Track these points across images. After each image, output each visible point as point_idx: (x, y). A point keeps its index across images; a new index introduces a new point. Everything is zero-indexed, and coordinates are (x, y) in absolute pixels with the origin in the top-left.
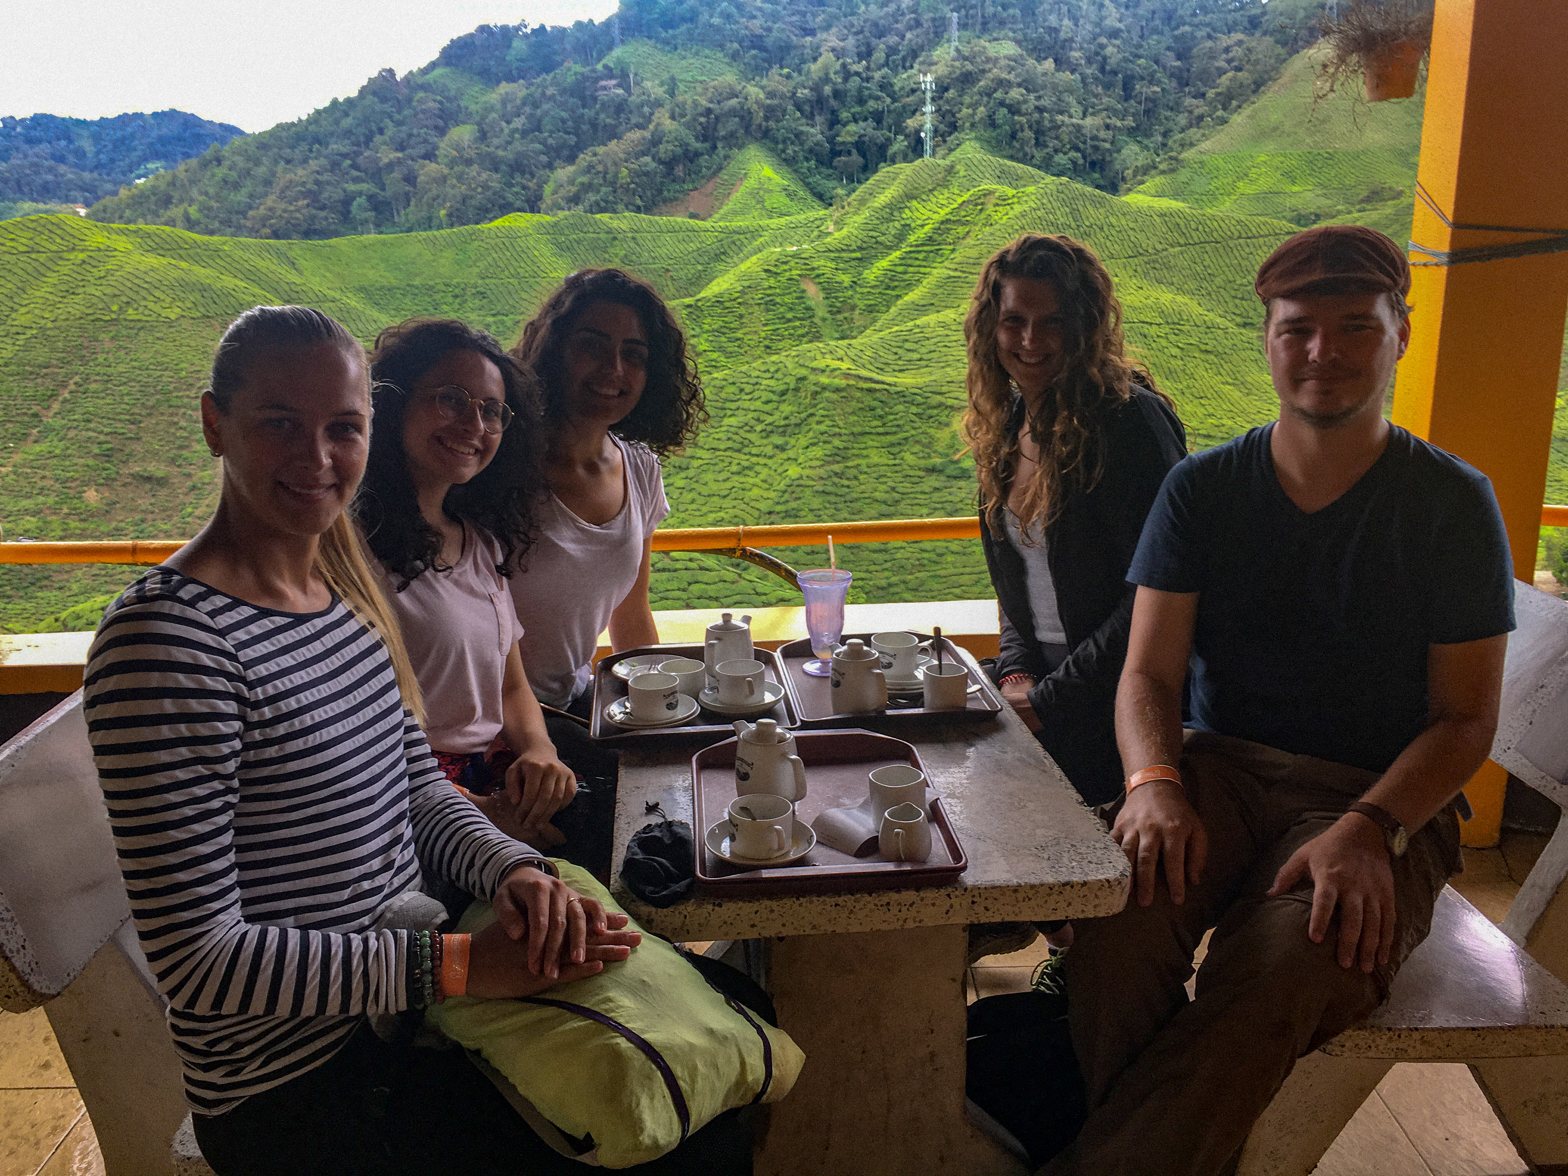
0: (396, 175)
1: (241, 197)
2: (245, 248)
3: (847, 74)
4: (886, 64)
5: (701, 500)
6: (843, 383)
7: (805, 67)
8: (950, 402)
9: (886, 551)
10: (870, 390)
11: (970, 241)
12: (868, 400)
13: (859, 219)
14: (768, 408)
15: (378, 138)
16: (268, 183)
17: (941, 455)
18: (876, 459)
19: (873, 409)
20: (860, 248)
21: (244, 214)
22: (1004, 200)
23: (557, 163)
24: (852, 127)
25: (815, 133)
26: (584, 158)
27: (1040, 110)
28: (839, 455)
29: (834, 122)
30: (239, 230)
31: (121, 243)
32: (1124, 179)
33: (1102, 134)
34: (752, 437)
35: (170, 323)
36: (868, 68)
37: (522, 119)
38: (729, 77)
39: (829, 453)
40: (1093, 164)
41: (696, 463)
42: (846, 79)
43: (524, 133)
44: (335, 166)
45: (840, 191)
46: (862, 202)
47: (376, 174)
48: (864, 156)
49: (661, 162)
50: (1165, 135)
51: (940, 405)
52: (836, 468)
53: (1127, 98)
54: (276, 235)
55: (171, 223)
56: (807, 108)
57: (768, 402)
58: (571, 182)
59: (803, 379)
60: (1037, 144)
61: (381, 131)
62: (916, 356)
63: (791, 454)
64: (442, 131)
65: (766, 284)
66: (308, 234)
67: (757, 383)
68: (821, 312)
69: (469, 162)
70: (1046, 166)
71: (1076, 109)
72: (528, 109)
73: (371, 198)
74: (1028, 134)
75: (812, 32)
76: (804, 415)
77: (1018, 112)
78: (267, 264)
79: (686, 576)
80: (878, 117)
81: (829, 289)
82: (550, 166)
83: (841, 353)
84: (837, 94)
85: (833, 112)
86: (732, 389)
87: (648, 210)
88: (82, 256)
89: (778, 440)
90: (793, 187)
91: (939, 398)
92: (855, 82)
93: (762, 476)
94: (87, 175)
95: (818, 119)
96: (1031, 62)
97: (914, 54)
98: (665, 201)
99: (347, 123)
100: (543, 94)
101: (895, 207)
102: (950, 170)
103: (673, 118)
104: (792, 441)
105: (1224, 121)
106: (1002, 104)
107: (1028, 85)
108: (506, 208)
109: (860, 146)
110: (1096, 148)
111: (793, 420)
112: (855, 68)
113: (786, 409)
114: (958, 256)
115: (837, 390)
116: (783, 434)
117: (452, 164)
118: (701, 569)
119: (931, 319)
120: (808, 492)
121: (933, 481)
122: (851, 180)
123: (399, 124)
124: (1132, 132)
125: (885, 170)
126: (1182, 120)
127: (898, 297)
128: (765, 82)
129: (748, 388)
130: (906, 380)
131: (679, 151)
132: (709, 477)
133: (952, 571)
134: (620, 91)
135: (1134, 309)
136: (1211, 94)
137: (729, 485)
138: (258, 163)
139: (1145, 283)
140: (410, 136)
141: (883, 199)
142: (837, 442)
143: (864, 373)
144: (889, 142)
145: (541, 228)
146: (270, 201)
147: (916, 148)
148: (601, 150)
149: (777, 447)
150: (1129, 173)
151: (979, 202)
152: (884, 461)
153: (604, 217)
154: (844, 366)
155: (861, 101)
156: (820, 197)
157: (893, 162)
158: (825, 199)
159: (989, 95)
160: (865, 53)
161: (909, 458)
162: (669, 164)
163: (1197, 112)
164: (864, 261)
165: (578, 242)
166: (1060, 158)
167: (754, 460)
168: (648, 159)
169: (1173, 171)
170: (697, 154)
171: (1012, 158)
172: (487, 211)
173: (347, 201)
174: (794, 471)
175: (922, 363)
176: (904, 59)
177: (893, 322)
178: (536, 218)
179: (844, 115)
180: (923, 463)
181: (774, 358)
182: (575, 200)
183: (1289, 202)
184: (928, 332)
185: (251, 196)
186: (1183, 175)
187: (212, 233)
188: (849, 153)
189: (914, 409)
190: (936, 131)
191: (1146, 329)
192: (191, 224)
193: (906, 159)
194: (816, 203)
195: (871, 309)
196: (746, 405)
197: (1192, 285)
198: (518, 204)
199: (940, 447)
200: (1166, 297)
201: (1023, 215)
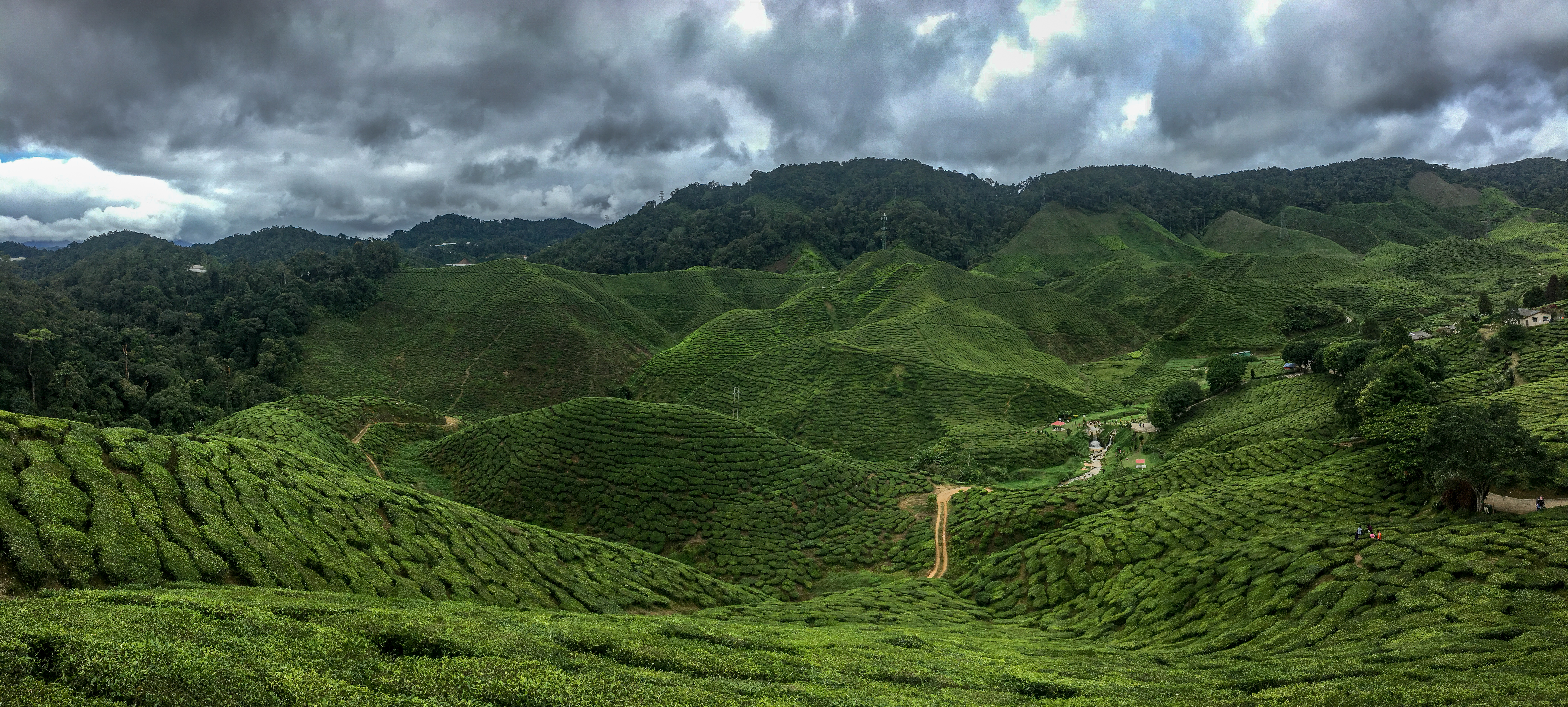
0: (650, 247)
1: (585, 255)
2: (584, 276)
3: (848, 211)
4: (866, 208)
5: (772, 404)
6: (842, 350)
7: (831, 208)
8: (893, 360)
9: (860, 431)
10: (854, 354)
11: (902, 287)
12: (854, 359)
13: (852, 275)
14: (806, 361)
15: (644, 232)
16: (597, 250)
17: (888, 385)
18: (856, 386)
19: (856, 362)
20: (852, 289)
21: (586, 262)
22: (917, 270)
23: (719, 245)
24: (850, 235)
25: (835, 237)
26: (732, 244)
27: (934, 232)
28: (839, 384)
29: (842, 232)
30: (583, 269)
31: (537, 271)
32: (969, 264)
33: (959, 244)
34: (798, 375)
35: (549, 305)
36: (858, 210)
37: (706, 225)
38: (797, 211)
39: (834, 383)
40: (955, 256)
41: (771, 386)
42: (847, 215)
43: (706, 232)
44: (624, 244)
45: (844, 263)
46: (854, 268)
47: (641, 248)
48: (855, 248)
49: (765, 247)
50: (986, 245)
51: (888, 362)
52: (837, 390)
53: (970, 229)
54: (598, 272)
55: (556, 264)
56: (831, 226)
57: (806, 359)
58: (724, 254)
59: (824, 348)
60: (932, 246)
61: (645, 229)
62: (877, 338)
63: (816, 383)
64: (670, 229)
65: (808, 304)
66: (611, 272)
67: (801, 350)
68: (833, 317)
69: (680, 243)
70: (936, 256)
71: (948, 233)
72: (709, 221)
73: (637, 257)
74: (928, 242)
75: (834, 193)
76: (823, 365)
77: (924, 232)
78: (592, 284)
79: (761, 440)
80: (862, 231)
81: (837, 307)
82: (716, 246)
83: (842, 336)
84: (844, 220)
85: (843, 229)
86: (789, 352)
87: (758, 268)
88: (521, 276)
89: (810, 377)
90: (823, 260)
91: (887, 358)
92: (851, 215)
93: (802, 394)
94: (530, 244)
95: (836, 231)
96: (929, 211)
97: (879, 204)
98: (766, 264)
99: (632, 225)
100: (716, 215)
101: (870, 270)
102: (894, 255)
103: (772, 228)
104: (817, 377)
105: (1008, 242)
106: (916, 228)
107: (928, 220)
108: (694, 263)
109: (854, 243)
110: (957, 250)
111: (818, 367)
112: (852, 209)
113: (814, 362)
114: (897, 293)
115: (840, 353)
116: (812, 373)
117: (672, 243)
118: (769, 437)
119: (884, 322)
120: (823, 402)
121: (884, 398)
122: (849, 258)
123: (653, 226)
124: (972, 243)
125: (864, 254)
126: (992, 240)
127: (870, 311)
128: (812, 214)
129: (797, 352)
130: (872, 349)
131: (773, 242)
132: (776, 393)
133: (893, 441)
134: (749, 216)
135: (975, 320)
136: (1002, 230)
137: (785, 397)
138: (595, 241)
139: (980, 309)
140: (657, 231)
141: (863, 266)
142: (838, 378)
143: (852, 346)
144: (867, 242)
145: (709, 274)
146: (598, 257)
147: (879, 245)
148: (740, 241)
149: (809, 380)
150: (971, 261)
151: (906, 270)
152: (861, 387)
153: (739, 270)
154: (843, 342)
155: (855, 224)
156: (835, 265)
157: (869, 251)
158: (838, 267)
159: (911, 224)
160: (857, 203)
161: (872, 386)
162: (769, 248)
163: (998, 237)
164: (854, 295)
165: (725, 280)
166: (941, 253)
167: (798, 386)
168: (759, 246)
169: (989, 261)
170: (782, 245)
171: (921, 252)
172: (686, 264)
173: (627, 258)
174: (816, 391)
175: (880, 342)
176: (874, 206)
177: (867, 322)
178: (707, 268)
179: (847, 229)
180: (879, 389)
181: (810, 338)
182: (726, 262)
183: (1034, 276)
184: (883, 328)
185: (590, 255)
186: (993, 263)
187: (572, 269)
188: (848, 246)
189: (875, 363)
190: (887, 238)
191: (981, 330)
192: (565, 265)
193: (874, 250)
194: (834, 268)
195: (856, 316)
196: (796, 360)
197: (999, 311)
198: (700, 262)
199: (888, 381)
200: (989, 315)
201: (927, 276)
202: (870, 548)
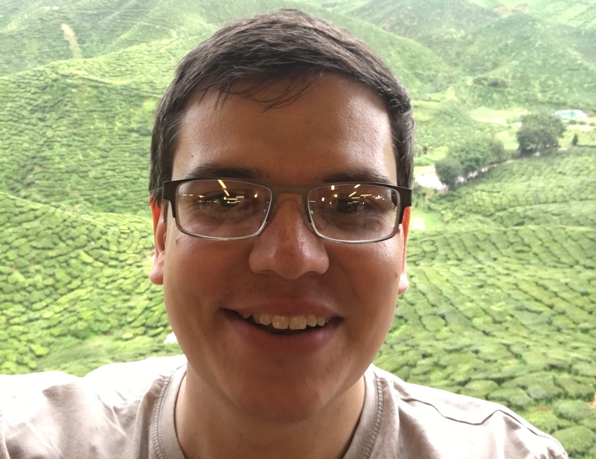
6: (81, 82)
8: (143, 93)
10: (96, 87)
12: (96, 92)
14: (35, 97)
17: (137, 123)
18: (98, 125)
19: (98, 97)
20: (97, 9)
28: (77, 124)
34: (24, 113)
39: (70, 122)
51: (137, 96)
52: (74, 131)
57: (34, 94)
59: (56, 80)
62: (124, 68)
63: (48, 123)
65: (40, 27)
67: (28, 83)
68: (73, 43)
76: (56, 101)
81: (78, 31)
86: (14, 85)
89: (39, 115)
91: (136, 92)
93: (29, 136)
104: (48, 116)
111: (50, 103)
113: (45, 97)
115: (77, 87)
116: (43, 112)
119: (134, 48)
120: (57, 145)
121: (132, 137)
127: (117, 36)
129: (23, 85)
130: (118, 82)
137: (9, 142)
142: (76, 116)
143: (93, 77)
149: (39, 119)
152: (104, 126)
154: (82, 73)
161: (119, 125)
164: (99, 16)
167: (25, 126)
174: (49, 133)
175: (128, 72)
177: (113, 49)
180: (125, 127)
181: (39, 68)
184: (131, 55)
189: (121, 97)
195: (102, 42)
196: (22, 95)
199: (136, 118)
202: (108, 314)
